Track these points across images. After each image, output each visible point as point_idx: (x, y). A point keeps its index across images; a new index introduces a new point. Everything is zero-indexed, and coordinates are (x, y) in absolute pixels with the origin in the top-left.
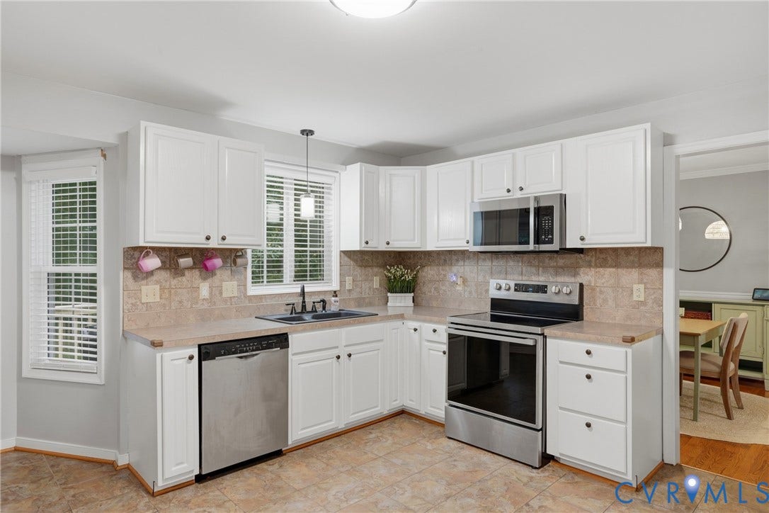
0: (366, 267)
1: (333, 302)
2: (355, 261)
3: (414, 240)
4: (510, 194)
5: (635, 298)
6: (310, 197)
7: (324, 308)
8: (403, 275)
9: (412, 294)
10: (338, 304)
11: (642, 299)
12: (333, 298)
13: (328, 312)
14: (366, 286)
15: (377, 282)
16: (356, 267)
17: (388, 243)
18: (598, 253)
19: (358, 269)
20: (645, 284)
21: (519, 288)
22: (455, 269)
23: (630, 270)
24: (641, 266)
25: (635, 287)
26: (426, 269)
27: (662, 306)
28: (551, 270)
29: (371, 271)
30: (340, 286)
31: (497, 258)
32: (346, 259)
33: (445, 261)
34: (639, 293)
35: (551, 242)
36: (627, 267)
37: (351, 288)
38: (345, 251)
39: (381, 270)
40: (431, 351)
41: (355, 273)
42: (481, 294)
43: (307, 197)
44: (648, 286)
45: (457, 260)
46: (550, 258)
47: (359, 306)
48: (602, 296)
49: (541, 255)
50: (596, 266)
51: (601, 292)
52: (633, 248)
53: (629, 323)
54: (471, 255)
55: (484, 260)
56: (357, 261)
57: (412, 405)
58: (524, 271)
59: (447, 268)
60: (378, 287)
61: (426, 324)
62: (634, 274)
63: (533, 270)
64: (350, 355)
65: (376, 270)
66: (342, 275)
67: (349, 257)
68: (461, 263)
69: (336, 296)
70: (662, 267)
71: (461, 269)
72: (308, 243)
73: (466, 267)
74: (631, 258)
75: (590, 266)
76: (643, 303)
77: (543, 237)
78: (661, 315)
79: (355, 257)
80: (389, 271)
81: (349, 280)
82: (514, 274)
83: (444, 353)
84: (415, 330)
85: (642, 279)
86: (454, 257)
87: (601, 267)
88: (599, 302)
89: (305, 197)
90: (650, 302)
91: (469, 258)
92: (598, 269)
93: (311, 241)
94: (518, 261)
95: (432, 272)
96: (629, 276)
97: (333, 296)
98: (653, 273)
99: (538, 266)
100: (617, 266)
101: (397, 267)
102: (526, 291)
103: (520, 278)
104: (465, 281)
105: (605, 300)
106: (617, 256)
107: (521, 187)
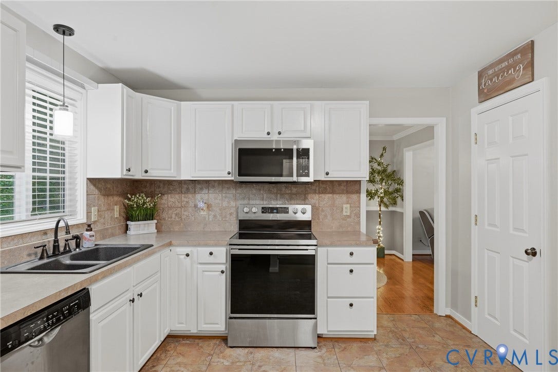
0: (108, 196)
1: (88, 237)
2: (99, 189)
3: (170, 170)
4: (269, 136)
5: (345, 214)
6: (67, 110)
7: (78, 245)
8: (144, 203)
9: (155, 221)
10: (93, 238)
11: (348, 214)
12: (89, 233)
13: (83, 250)
14: (107, 215)
15: (117, 211)
16: (100, 196)
17: (146, 172)
18: (321, 185)
19: (102, 198)
20: (350, 204)
21: (265, 210)
22: (198, 196)
23: (341, 195)
24: (348, 192)
25: (345, 206)
26: (165, 197)
27: (360, 217)
28: (287, 196)
29: (112, 200)
30: (87, 219)
31: (241, 187)
32: (92, 187)
33: (188, 189)
34: (347, 210)
35: (307, 175)
36: (340, 193)
37: (96, 219)
38: (93, 179)
39: (121, 199)
40: (206, 273)
41: (100, 203)
42: (225, 217)
43: (64, 109)
44: (352, 205)
45: (201, 189)
46: (286, 187)
47: (104, 238)
48: (323, 214)
49: (279, 185)
50: (319, 193)
51: (323, 211)
52: (343, 181)
53: (341, 230)
54: (216, 184)
55: (228, 188)
56: (101, 189)
57: (180, 327)
58: (265, 197)
59: (190, 196)
60: (118, 216)
61: (199, 249)
62: (344, 198)
63: (273, 196)
64: (141, 295)
65: (116, 198)
66: (89, 206)
67: (95, 185)
68: (205, 191)
69: (91, 230)
70: (360, 193)
71: (206, 197)
72: (48, 168)
73: (210, 195)
74: (342, 187)
75: (315, 192)
76: (349, 217)
77: (301, 171)
78: (359, 223)
79: (100, 186)
80: (129, 199)
81: (94, 210)
82: (256, 199)
83: (222, 272)
84: (188, 255)
85: (348, 201)
86: (198, 186)
87: (323, 193)
88: (321, 217)
89: (60, 109)
90: (353, 215)
91: (213, 187)
92: (320, 195)
93: (51, 165)
94: (260, 190)
95: (173, 200)
96: (340, 199)
97: (87, 230)
98: (354, 196)
99: (277, 193)
100: (333, 192)
101: (139, 196)
102: (272, 212)
103: (262, 202)
104: (209, 206)
105: (326, 216)
106: (333, 186)
107: (279, 132)
